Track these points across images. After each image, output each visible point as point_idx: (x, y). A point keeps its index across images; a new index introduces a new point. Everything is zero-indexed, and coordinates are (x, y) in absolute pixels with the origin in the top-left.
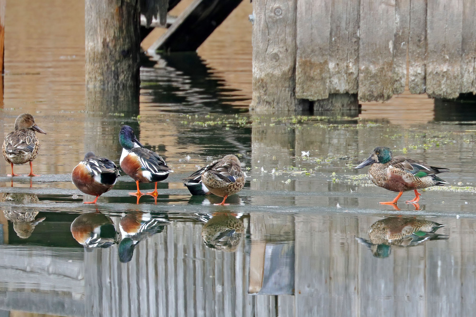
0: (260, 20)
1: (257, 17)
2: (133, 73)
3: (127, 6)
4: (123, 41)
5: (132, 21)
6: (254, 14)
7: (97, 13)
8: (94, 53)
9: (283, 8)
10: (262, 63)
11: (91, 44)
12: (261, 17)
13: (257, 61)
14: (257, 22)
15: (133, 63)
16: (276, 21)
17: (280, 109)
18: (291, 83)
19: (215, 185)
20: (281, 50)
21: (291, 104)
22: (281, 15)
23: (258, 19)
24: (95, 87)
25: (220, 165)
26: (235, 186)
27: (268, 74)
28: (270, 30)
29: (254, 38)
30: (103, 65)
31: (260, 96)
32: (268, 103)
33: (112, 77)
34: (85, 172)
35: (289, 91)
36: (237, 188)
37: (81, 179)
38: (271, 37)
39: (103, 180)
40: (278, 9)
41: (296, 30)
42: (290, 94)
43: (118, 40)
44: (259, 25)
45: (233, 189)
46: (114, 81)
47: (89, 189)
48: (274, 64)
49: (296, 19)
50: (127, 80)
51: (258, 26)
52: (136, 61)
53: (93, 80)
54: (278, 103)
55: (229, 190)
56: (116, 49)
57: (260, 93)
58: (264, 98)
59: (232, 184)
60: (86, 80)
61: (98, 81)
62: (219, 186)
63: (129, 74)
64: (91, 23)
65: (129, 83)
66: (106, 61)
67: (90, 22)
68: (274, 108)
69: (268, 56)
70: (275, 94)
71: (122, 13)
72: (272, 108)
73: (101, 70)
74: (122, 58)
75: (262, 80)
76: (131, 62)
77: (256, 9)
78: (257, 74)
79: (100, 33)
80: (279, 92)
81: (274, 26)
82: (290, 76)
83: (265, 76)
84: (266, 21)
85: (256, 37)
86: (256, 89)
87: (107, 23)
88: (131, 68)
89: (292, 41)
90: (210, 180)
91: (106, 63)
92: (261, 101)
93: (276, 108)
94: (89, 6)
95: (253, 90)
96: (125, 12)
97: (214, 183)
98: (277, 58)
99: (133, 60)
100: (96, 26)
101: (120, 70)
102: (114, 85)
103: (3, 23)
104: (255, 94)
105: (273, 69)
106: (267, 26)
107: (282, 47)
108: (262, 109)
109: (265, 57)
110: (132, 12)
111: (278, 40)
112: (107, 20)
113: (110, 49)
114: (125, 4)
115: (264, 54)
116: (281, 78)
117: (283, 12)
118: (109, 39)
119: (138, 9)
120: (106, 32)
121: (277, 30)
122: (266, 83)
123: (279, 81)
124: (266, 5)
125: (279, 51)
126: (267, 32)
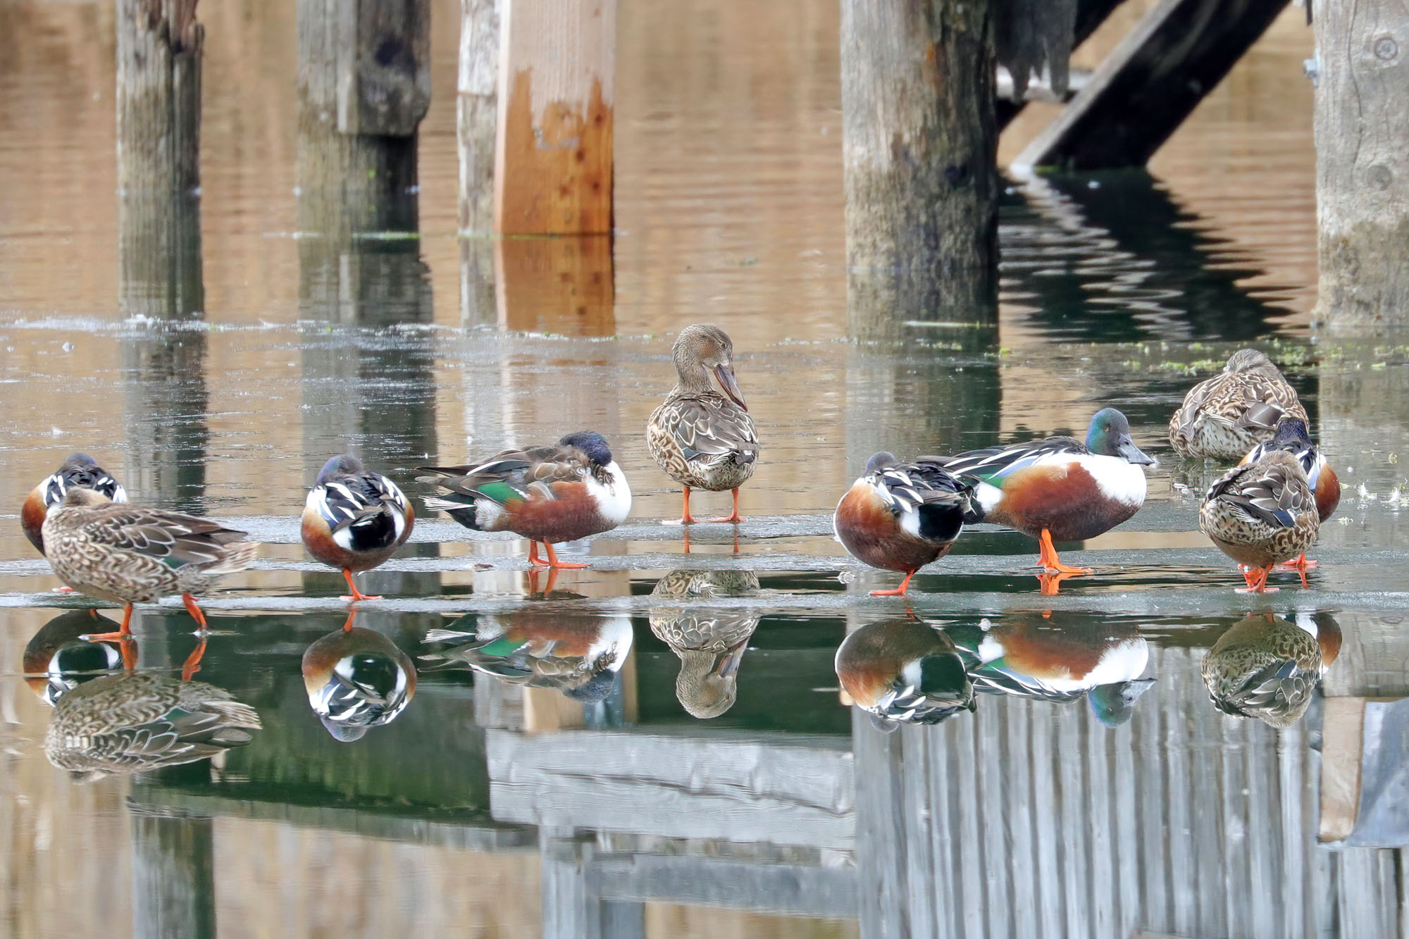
0: (1335, 74)
1: (1327, 65)
2: (978, 233)
3: (958, 43)
4: (949, 139)
5: (972, 82)
6: (1318, 57)
7: (874, 65)
8: (869, 175)
9: (1399, 38)
10: (1344, 193)
11: (860, 150)
12: (1338, 64)
13: (1329, 188)
14: (1327, 79)
15: (978, 200)
16: (1381, 74)
17: (1398, 323)
19: (1238, 536)
20: (1396, 155)
22: (1394, 56)
23: (1330, 70)
24: (873, 273)
25: (1250, 478)
26: (1294, 537)
27: (1361, 224)
28: (1364, 102)
29: (1319, 123)
30: (896, 209)
31: (1341, 286)
32: (1364, 305)
33: (922, 243)
34: (875, 505)
36: (1300, 542)
37: (864, 525)
38: (1367, 120)
39: (923, 529)
40: (1385, 42)
43: (934, 139)
44: (1334, 86)
45: (1289, 547)
46: (926, 253)
47: (886, 553)
48: (1376, 197)
50: (962, 251)
51: (1331, 91)
52: (987, 198)
53: (867, 251)
54: (1390, 304)
55: (1277, 548)
56: (929, 164)
57: (1340, 278)
58: (1351, 291)
59: (1285, 530)
60: (848, 252)
61: (883, 253)
62: (1248, 538)
63: (967, 235)
64: (859, 92)
65: (970, 257)
66: (903, 199)
67: (855, 90)
68: (1379, 318)
69: (1360, 174)
70: (1383, 280)
71: (946, 64)
72: (1374, 319)
73: (890, 224)
74: (946, 188)
75: (1345, 241)
76: (972, 198)
77: (1324, 42)
78: (1330, 224)
79: (884, 119)
80: (1392, 274)
81: (1375, 88)
83: (1354, 229)
84: (1351, 76)
85: (1325, 121)
86: (1328, 268)
87: (904, 90)
88: (973, 213)
90: (1223, 523)
91: (903, 203)
92: (1344, 299)
93: (1387, 320)
94: (852, 44)
95: (1320, 270)
96: (952, 60)
97: (1234, 530)
98: (1386, 179)
99: (979, 193)
100: (873, 99)
101: (942, 222)
102: (926, 266)
103: (608, 96)
104: (1326, 282)
105: (1376, 210)
106: (1357, 89)
107: (1400, 148)
108: (1347, 323)
109: (1351, 177)
110: (974, 58)
111: (1388, 128)
112: (903, 81)
113: (913, 165)
114: (953, 36)
115: (1349, 169)
116: (1398, 235)
117: (1399, 50)
118: (911, 137)
119: (990, 50)
120: (902, 116)
121: (1385, 101)
122: (1356, 251)
123: (1391, 243)
124: (1352, 29)
125: (1391, 159)
126: (1356, 105)
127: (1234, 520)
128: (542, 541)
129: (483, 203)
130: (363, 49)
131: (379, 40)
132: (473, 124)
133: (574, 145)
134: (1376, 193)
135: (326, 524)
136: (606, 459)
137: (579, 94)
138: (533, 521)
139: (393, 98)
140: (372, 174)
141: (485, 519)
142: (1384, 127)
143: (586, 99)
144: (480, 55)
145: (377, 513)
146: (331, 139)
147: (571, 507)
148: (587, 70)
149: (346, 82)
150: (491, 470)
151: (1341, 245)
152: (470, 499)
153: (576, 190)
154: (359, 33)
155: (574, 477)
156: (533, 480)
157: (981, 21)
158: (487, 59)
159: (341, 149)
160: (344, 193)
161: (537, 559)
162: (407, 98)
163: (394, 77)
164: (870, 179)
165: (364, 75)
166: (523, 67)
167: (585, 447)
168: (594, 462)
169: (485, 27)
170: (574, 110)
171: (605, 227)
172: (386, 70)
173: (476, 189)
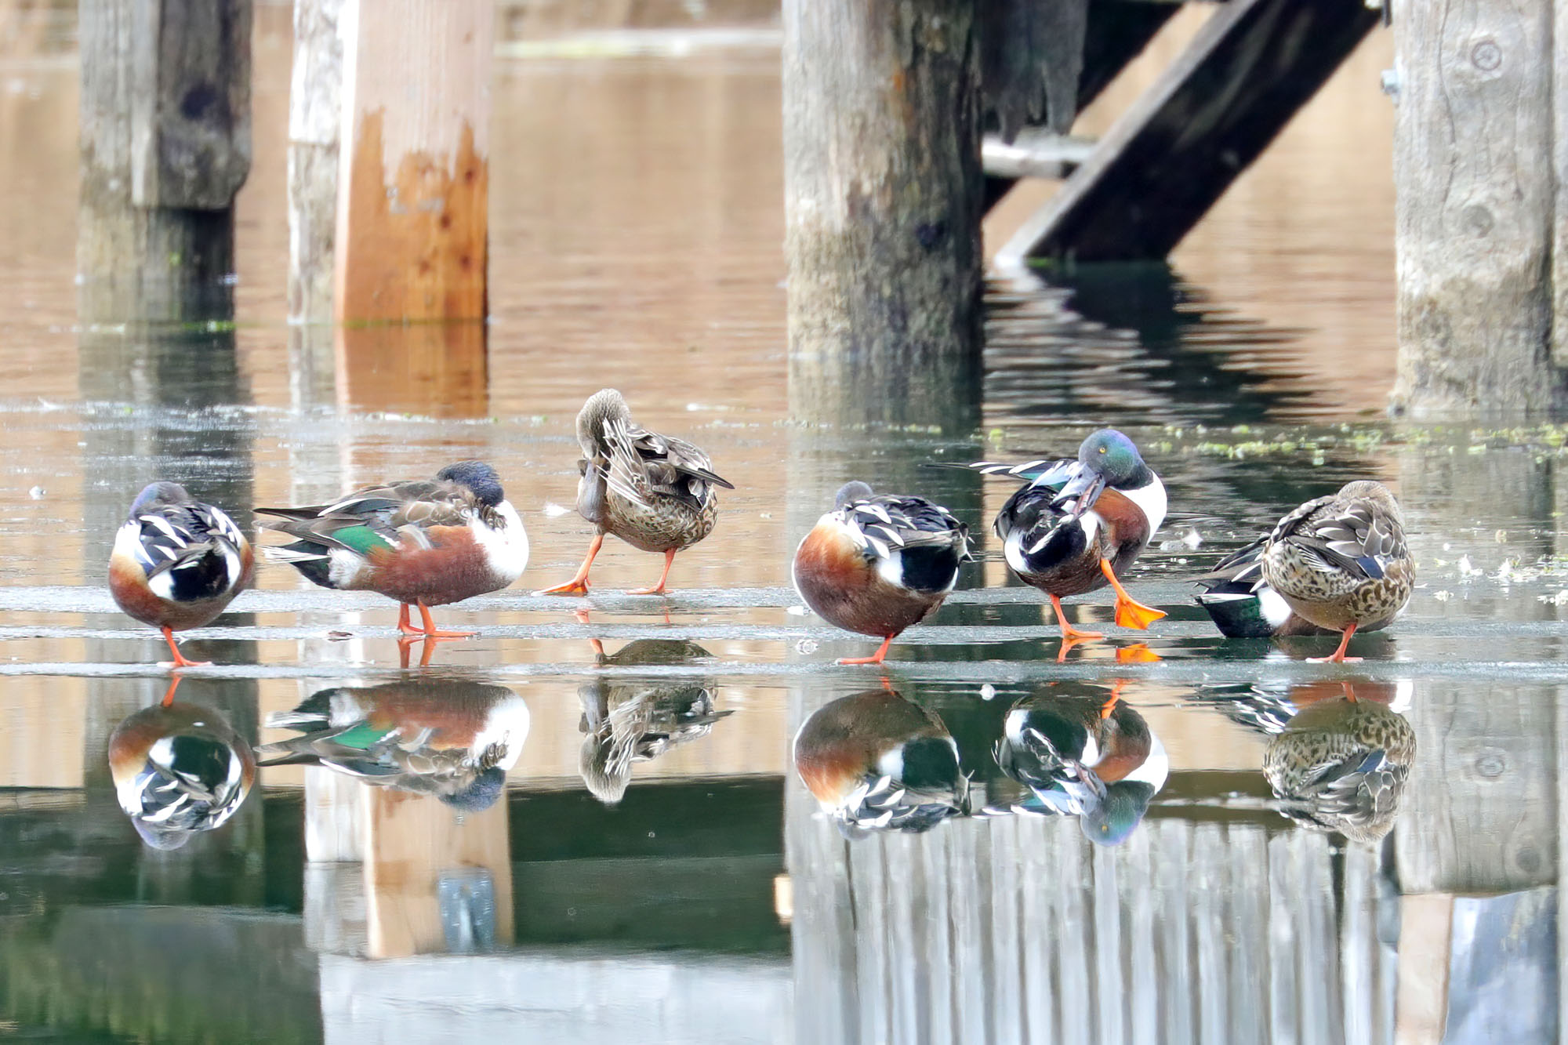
0: (1421, 88)
1: (1410, 78)
3: (934, 66)
4: (921, 189)
5: (951, 118)
6: (1398, 69)
7: (826, 93)
8: (819, 235)
9: (1504, 43)
10: (1432, 241)
11: (807, 203)
12: (1424, 76)
13: (1412, 236)
14: (1410, 94)
15: (958, 269)
16: (1479, 88)
17: (1499, 407)
18: (1535, 311)
19: (1310, 590)
20: (1498, 192)
21: (1538, 386)
22: (1497, 65)
23: (1414, 84)
24: (822, 358)
25: (1327, 515)
26: (1383, 592)
27: (1453, 281)
28: (1458, 124)
29: (1400, 151)
30: (853, 280)
31: (1427, 360)
32: (1456, 385)
33: (885, 322)
34: (843, 549)
35: (1528, 341)
36: (1390, 598)
37: (830, 574)
38: (1461, 147)
40: (1484, 48)
41: (1549, 121)
42: (1531, 353)
43: (902, 189)
44: (1420, 104)
45: (1377, 604)
46: (891, 335)
47: (858, 610)
48: (1472, 246)
49: (1550, 81)
50: (937, 334)
51: (1415, 109)
52: (969, 266)
53: (815, 332)
54: (1490, 384)
55: (1361, 605)
56: (896, 221)
57: (1426, 350)
58: (1439, 367)
59: (1371, 583)
60: (790, 335)
61: (836, 334)
62: (1323, 594)
63: (944, 311)
64: (805, 129)
65: (948, 341)
66: (861, 266)
67: (801, 126)
68: (1475, 401)
69: (1451, 216)
70: (1480, 354)
71: (918, 90)
72: (1470, 402)
73: (845, 298)
74: (917, 252)
75: (1433, 303)
76: (950, 266)
77: (1407, 47)
78: (1414, 281)
79: (838, 163)
80: (1493, 346)
81: (1473, 106)
82: (1532, 286)
83: (1444, 287)
84: (1441, 92)
85: (1407, 149)
86: (1410, 338)
87: (864, 127)
88: (950, 287)
89: (1538, 161)
90: (1291, 573)
91: (862, 272)
92: (1431, 377)
93: (1485, 404)
94: (797, 67)
95: (1398, 340)
96: (926, 87)
97: (1306, 582)
98: (1486, 223)
99: (959, 260)
100: (823, 139)
101: (911, 297)
102: (891, 352)
103: (483, 146)
104: (1407, 356)
105: (1473, 263)
106: (1449, 108)
107: (1504, 184)
108: (1434, 408)
109: (1441, 221)
110: (954, 86)
111: (1489, 158)
112: (863, 115)
113: (875, 223)
114: (927, 58)
115: (1439, 210)
116: (1500, 296)
117: (1504, 57)
118: (873, 188)
119: (973, 76)
120: (862, 158)
121: (1484, 123)
122: (1447, 316)
123: (1491, 306)
124: (1442, 31)
125: (1491, 197)
126: (1447, 128)
127: (1305, 569)
128: (416, 603)
129: (321, 282)
130: (165, 98)
131: (186, 88)
132: (308, 181)
133: (438, 207)
134: (1472, 241)
135: (140, 568)
136: (494, 497)
137: (444, 143)
138: (404, 577)
139: (203, 161)
140: (176, 259)
141: (341, 574)
142: (1484, 156)
143: (454, 149)
144: (318, 93)
145: (205, 551)
146: (123, 213)
147: (454, 559)
148: (455, 113)
149: (143, 138)
150: (350, 510)
151: (1427, 308)
152: (323, 549)
153: (440, 266)
154: (160, 78)
155: (458, 521)
156: (404, 522)
157: (963, 38)
158: (326, 98)
159: (136, 227)
160: (140, 280)
161: (408, 626)
162: (221, 161)
163: (205, 134)
164: (819, 241)
165: (166, 131)
166: (373, 107)
167: (469, 481)
168: (482, 502)
169: (324, 56)
170: (438, 163)
171: (477, 312)
172: (194, 124)
173: (311, 264)
